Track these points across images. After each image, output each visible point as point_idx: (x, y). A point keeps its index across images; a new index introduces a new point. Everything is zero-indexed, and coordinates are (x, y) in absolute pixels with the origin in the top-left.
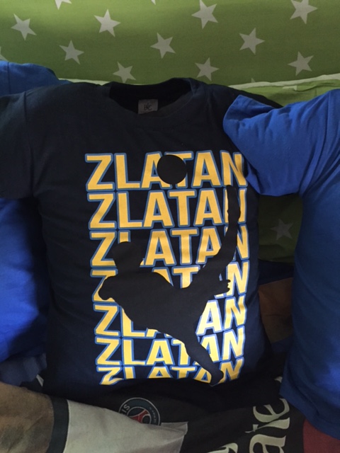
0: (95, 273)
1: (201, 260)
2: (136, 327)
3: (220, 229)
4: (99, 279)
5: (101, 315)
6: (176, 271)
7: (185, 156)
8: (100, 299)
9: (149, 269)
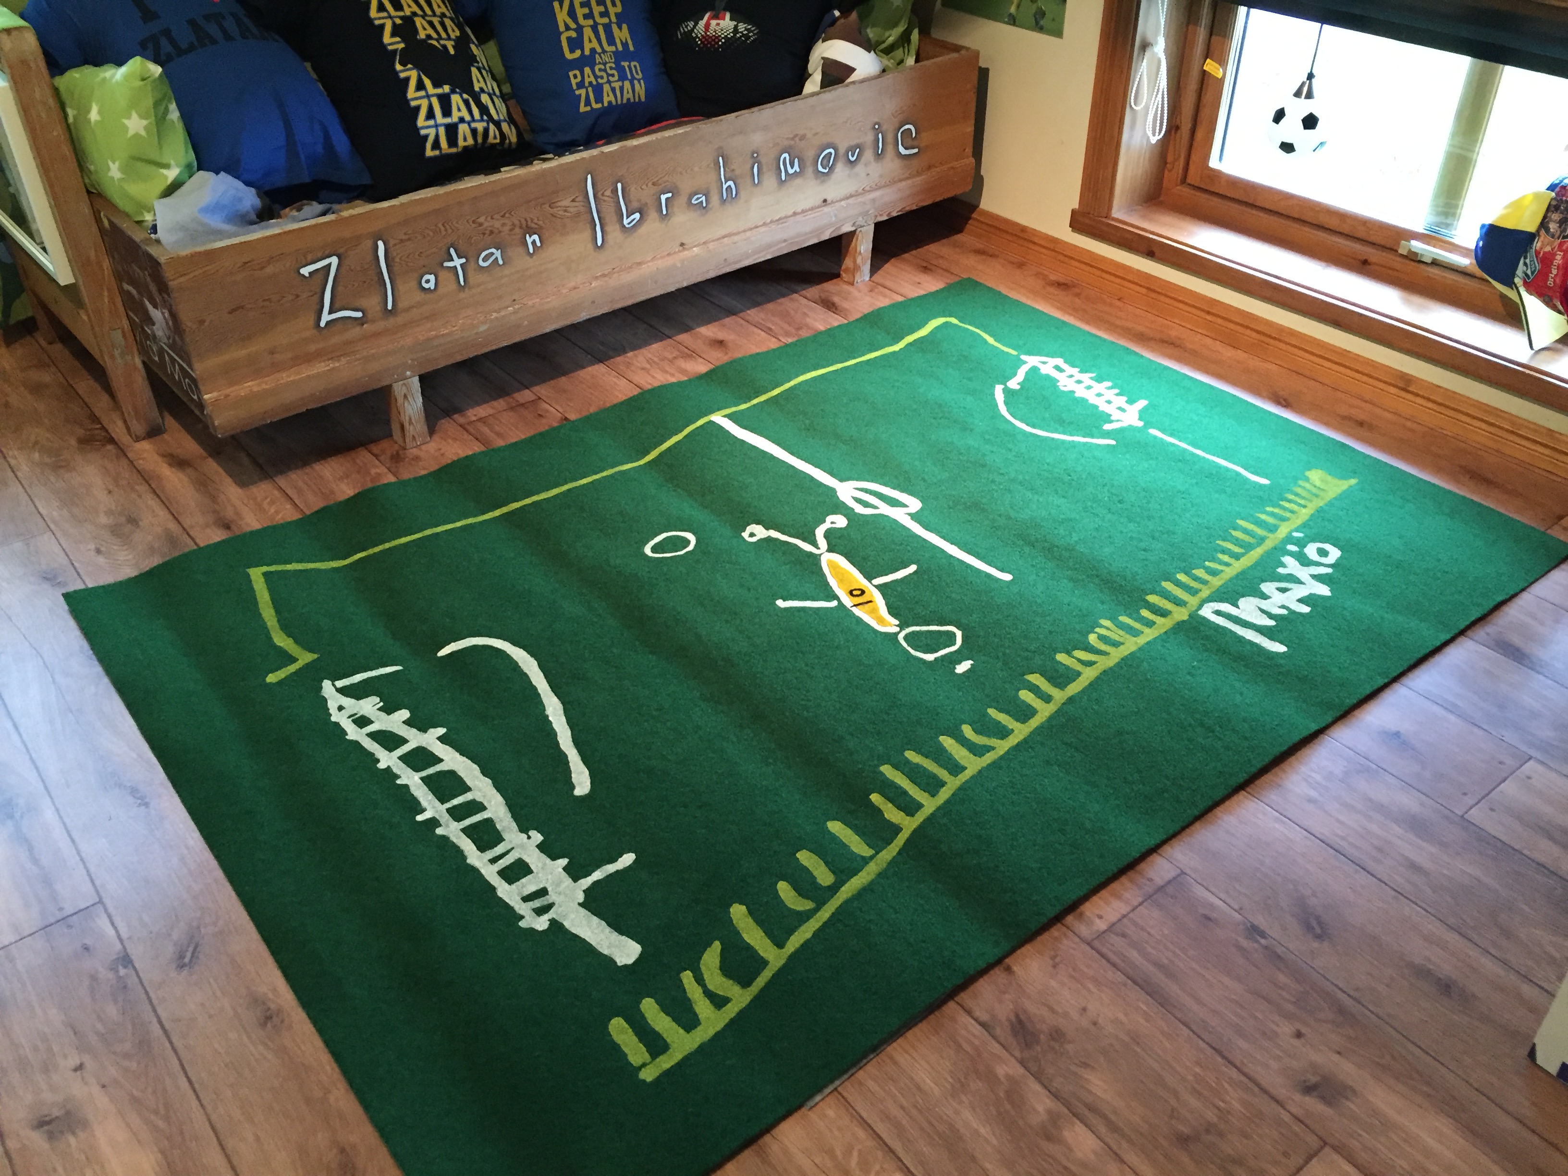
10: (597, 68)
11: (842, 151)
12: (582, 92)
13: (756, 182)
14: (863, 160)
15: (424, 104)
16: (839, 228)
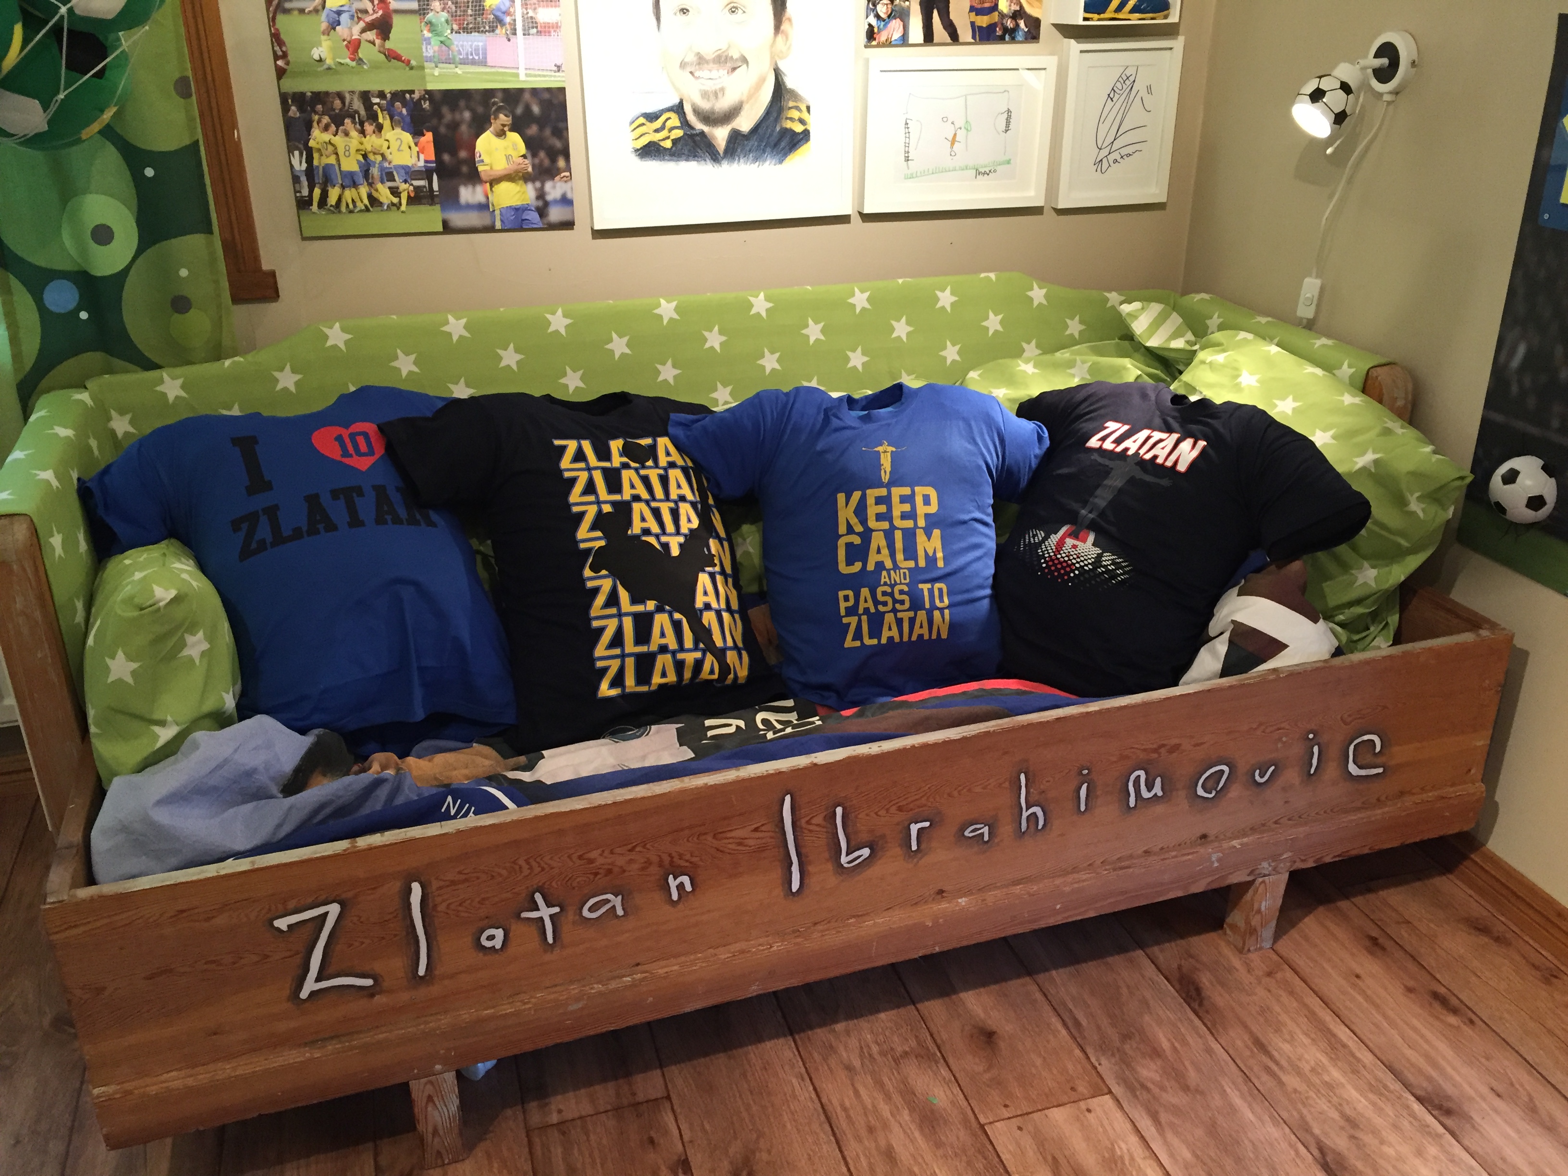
0: (583, 546)
1: (684, 530)
2: (635, 600)
3: (693, 504)
4: (589, 550)
5: (596, 591)
6: (664, 539)
7: (646, 441)
8: (592, 574)
9: (637, 537)
10: (880, 590)
11: (1242, 767)
12: (853, 621)
13: (1083, 808)
14: (1280, 782)
15: (611, 626)
16: (1223, 877)
